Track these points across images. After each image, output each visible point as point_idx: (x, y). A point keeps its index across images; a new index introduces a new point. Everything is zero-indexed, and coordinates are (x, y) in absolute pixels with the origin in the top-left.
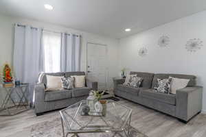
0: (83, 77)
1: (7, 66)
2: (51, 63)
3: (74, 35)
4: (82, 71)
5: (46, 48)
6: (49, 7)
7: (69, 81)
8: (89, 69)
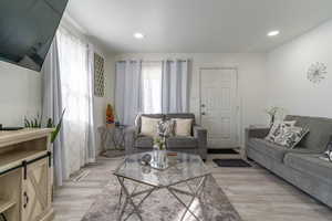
0: (188, 121)
1: (109, 106)
2: (151, 101)
3: (180, 62)
4: (191, 112)
5: (145, 82)
6: (139, 36)
7: (166, 125)
8: (204, 110)
